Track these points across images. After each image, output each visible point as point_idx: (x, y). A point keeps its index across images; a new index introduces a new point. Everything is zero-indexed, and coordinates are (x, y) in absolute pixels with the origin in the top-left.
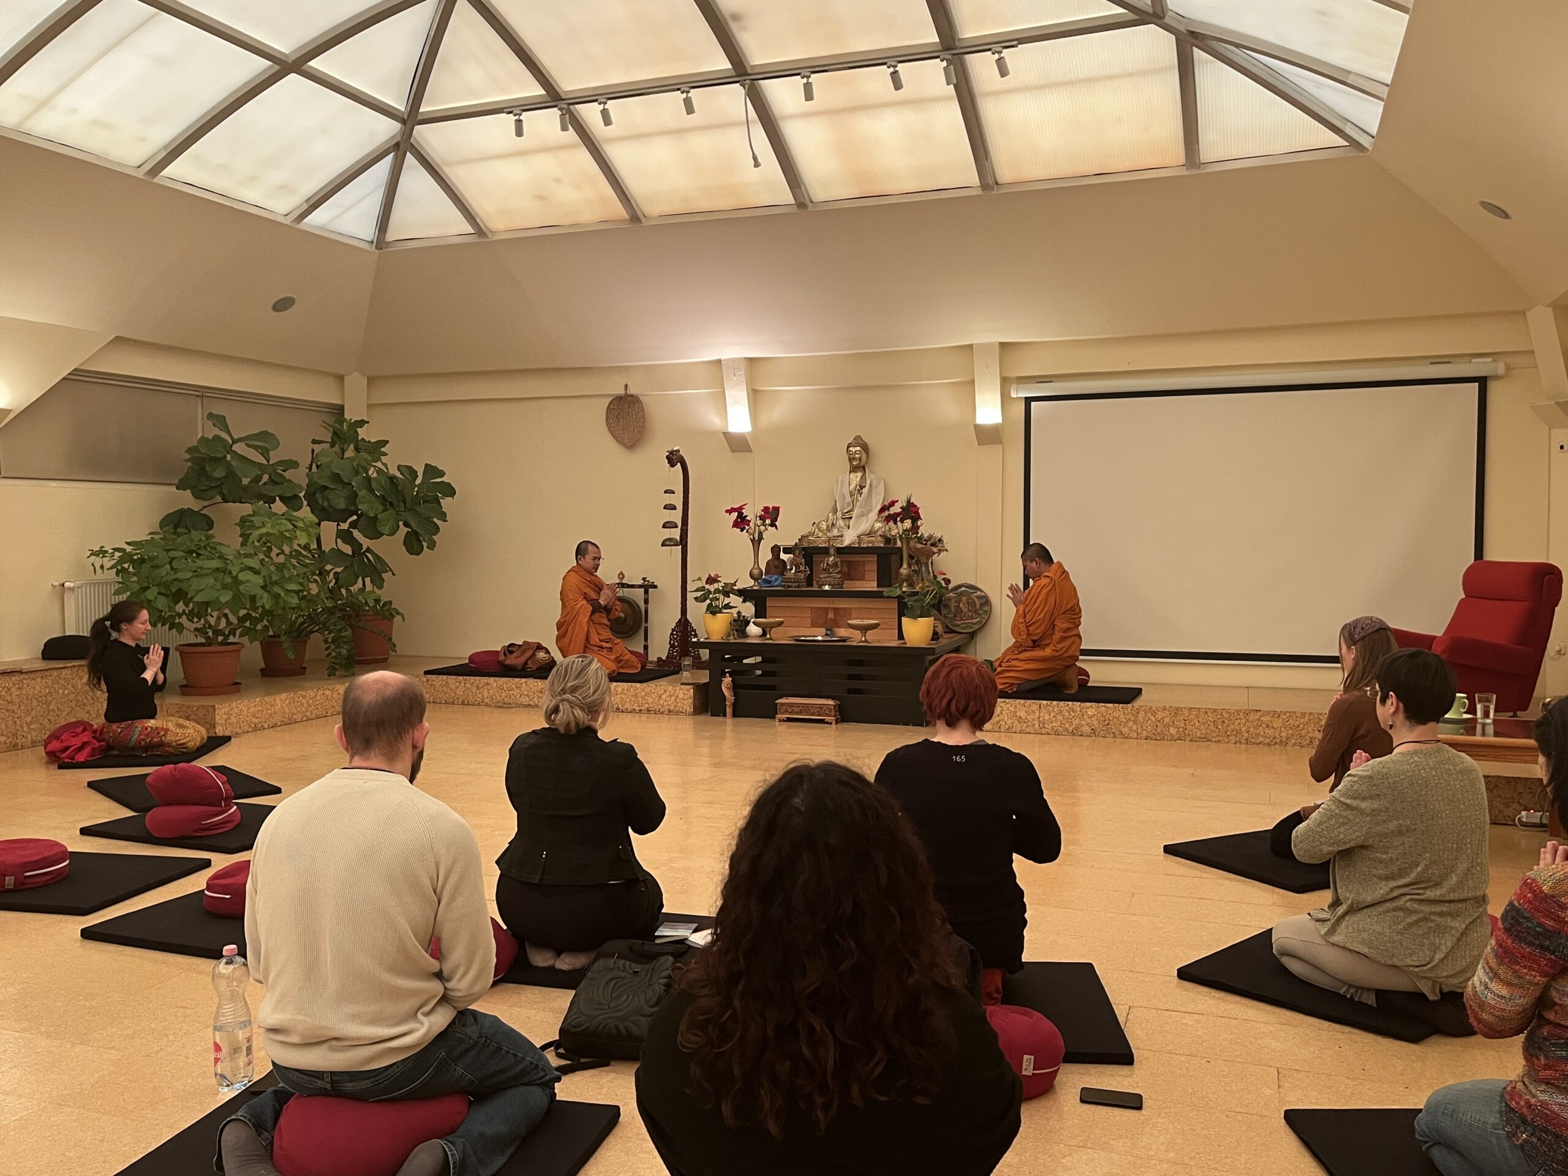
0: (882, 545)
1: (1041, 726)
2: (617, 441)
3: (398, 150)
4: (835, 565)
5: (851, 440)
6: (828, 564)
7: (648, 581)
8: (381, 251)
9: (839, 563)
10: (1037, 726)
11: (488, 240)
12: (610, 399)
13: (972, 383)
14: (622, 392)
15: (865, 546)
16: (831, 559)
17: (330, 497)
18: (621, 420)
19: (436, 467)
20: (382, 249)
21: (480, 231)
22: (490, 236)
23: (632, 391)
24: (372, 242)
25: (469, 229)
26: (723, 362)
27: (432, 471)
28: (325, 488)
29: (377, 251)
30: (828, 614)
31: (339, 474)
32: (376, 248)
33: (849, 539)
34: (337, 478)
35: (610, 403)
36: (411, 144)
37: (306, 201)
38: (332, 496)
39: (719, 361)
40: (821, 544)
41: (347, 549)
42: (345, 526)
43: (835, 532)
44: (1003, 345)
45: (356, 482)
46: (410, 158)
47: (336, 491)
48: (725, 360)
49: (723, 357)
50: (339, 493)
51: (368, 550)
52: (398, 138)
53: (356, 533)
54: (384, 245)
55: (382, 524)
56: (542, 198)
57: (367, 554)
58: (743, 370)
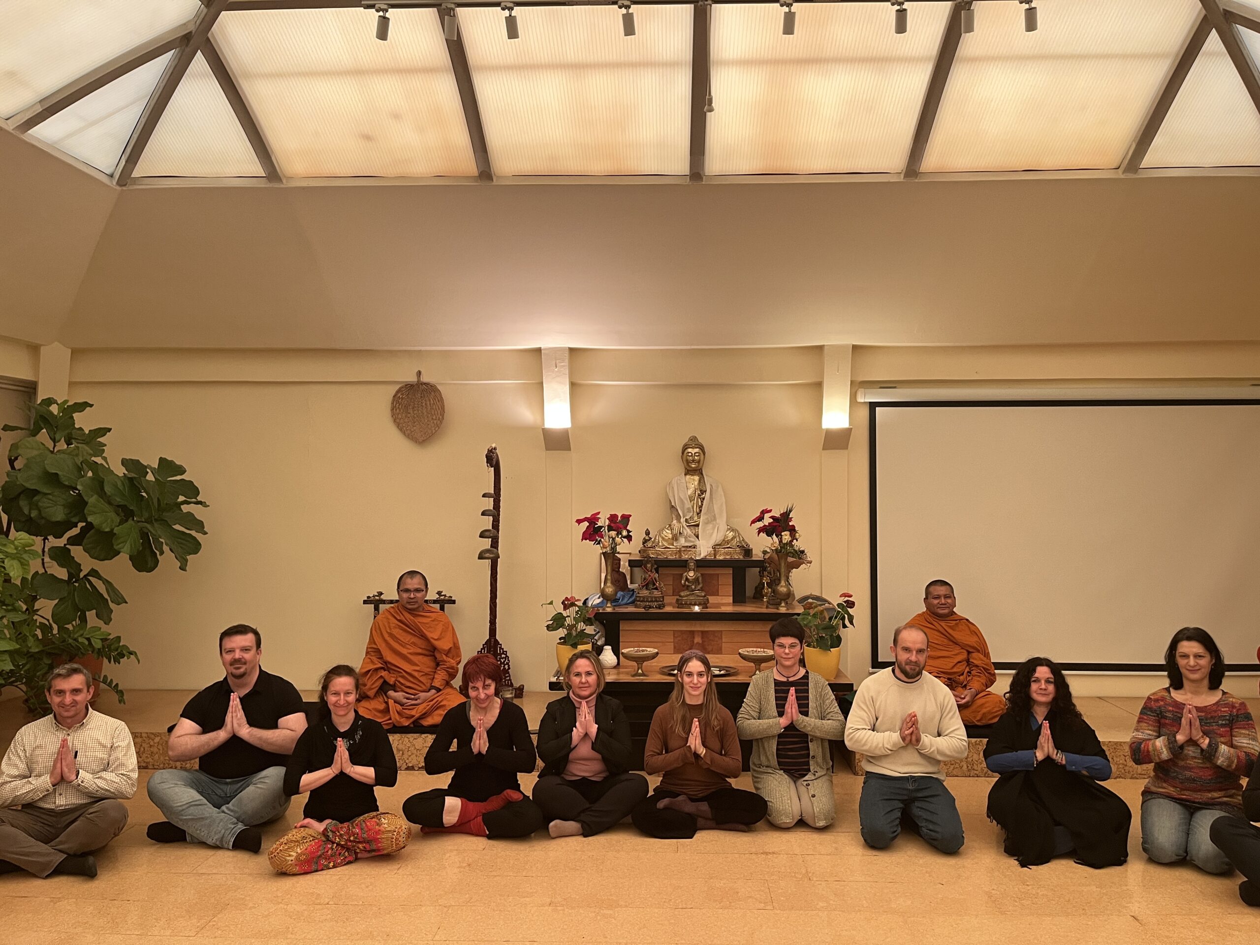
0: (741, 557)
1: (970, 768)
2: (404, 433)
3: (187, 46)
4: (696, 580)
5: (685, 440)
6: (687, 579)
7: (445, 596)
8: (124, 188)
9: (700, 579)
10: (965, 767)
11: (282, 186)
12: (397, 387)
13: (819, 385)
14: (413, 379)
15: (721, 558)
16: (691, 574)
17: (40, 504)
18: (411, 411)
19: (172, 461)
20: (125, 185)
21: (272, 172)
22: (284, 181)
23: (425, 379)
24: (111, 176)
25: (257, 169)
26: (542, 351)
27: (167, 466)
28: (36, 492)
29: (118, 188)
30: (694, 638)
31: (56, 474)
32: (118, 183)
33: (704, 550)
34: (53, 479)
35: (398, 392)
36: (208, 39)
37: (40, 101)
38: (44, 503)
39: (539, 350)
40: (671, 555)
41: (62, 573)
42: (61, 542)
43: (682, 542)
44: (855, 348)
45: (82, 485)
46: (199, 62)
47: (50, 497)
48: (545, 349)
49: (543, 347)
50: (54, 499)
51: (94, 573)
52: (192, 28)
53: (77, 552)
54: (129, 181)
55: (119, 541)
56: (368, 138)
57: (90, 578)
58: (567, 361)
